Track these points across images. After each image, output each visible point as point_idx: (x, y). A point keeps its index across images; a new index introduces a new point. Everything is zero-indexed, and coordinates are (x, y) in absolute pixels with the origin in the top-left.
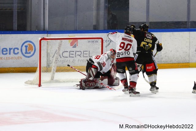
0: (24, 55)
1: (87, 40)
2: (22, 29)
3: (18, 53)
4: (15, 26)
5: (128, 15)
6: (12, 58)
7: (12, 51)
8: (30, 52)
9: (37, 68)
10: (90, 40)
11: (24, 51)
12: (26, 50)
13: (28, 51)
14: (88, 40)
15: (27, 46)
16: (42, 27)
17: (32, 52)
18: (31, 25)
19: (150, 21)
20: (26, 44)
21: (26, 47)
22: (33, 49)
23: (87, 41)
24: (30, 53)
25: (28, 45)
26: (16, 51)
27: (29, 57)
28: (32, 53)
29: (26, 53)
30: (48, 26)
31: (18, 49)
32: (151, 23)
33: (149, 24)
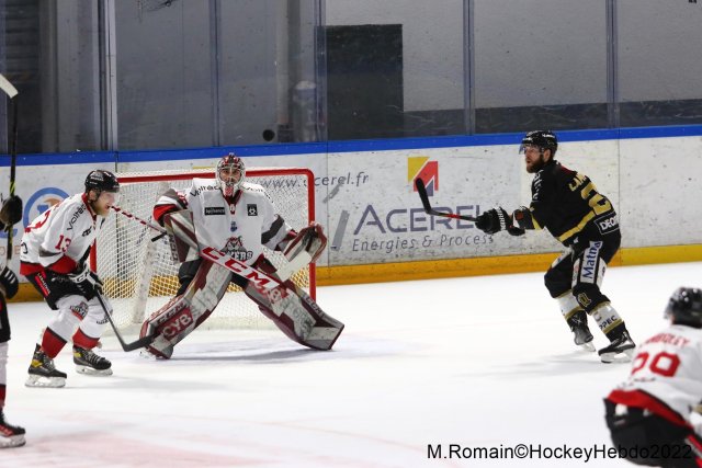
1: (256, 179)
4: (2, 139)
5: (401, 89)
10: (269, 178)
15: (47, 207)
16: (97, 137)
18: (57, 133)
19: (477, 107)
20: (41, 201)
21: (42, 209)
25: (49, 204)
30: (119, 134)
32: (480, 113)
33: (473, 117)
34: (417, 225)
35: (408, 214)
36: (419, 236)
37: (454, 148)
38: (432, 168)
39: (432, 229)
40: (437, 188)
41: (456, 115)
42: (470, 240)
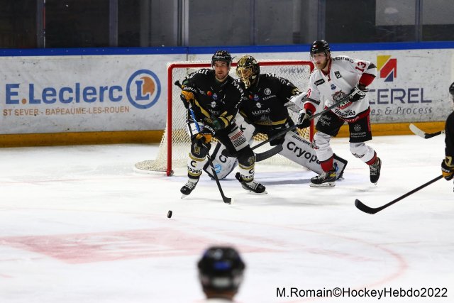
0: (134, 104)
1: (276, 67)
2: (130, 43)
3: (120, 98)
4: (114, 37)
5: (374, 10)
6: (106, 110)
7: (106, 93)
8: (148, 95)
9: (163, 131)
10: (285, 67)
11: (134, 93)
12: (139, 91)
13: (144, 94)
14: (281, 66)
15: (141, 82)
16: (175, 37)
17: (151, 94)
18: (150, 34)
19: (424, 23)
20: (138, 78)
21: (139, 83)
22: (154, 90)
23: (279, 69)
24: (147, 98)
25: (143, 80)
26: (116, 94)
27: (145, 107)
28: (152, 98)
29: (139, 97)
30: (189, 35)
31: (120, 89)
33: (421, 30)
34: (382, 100)
35: (376, 93)
36: (383, 107)
37: (408, 50)
38: (393, 63)
39: (392, 102)
40: (395, 77)
41: (410, 28)
42: (417, 111)
